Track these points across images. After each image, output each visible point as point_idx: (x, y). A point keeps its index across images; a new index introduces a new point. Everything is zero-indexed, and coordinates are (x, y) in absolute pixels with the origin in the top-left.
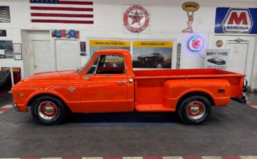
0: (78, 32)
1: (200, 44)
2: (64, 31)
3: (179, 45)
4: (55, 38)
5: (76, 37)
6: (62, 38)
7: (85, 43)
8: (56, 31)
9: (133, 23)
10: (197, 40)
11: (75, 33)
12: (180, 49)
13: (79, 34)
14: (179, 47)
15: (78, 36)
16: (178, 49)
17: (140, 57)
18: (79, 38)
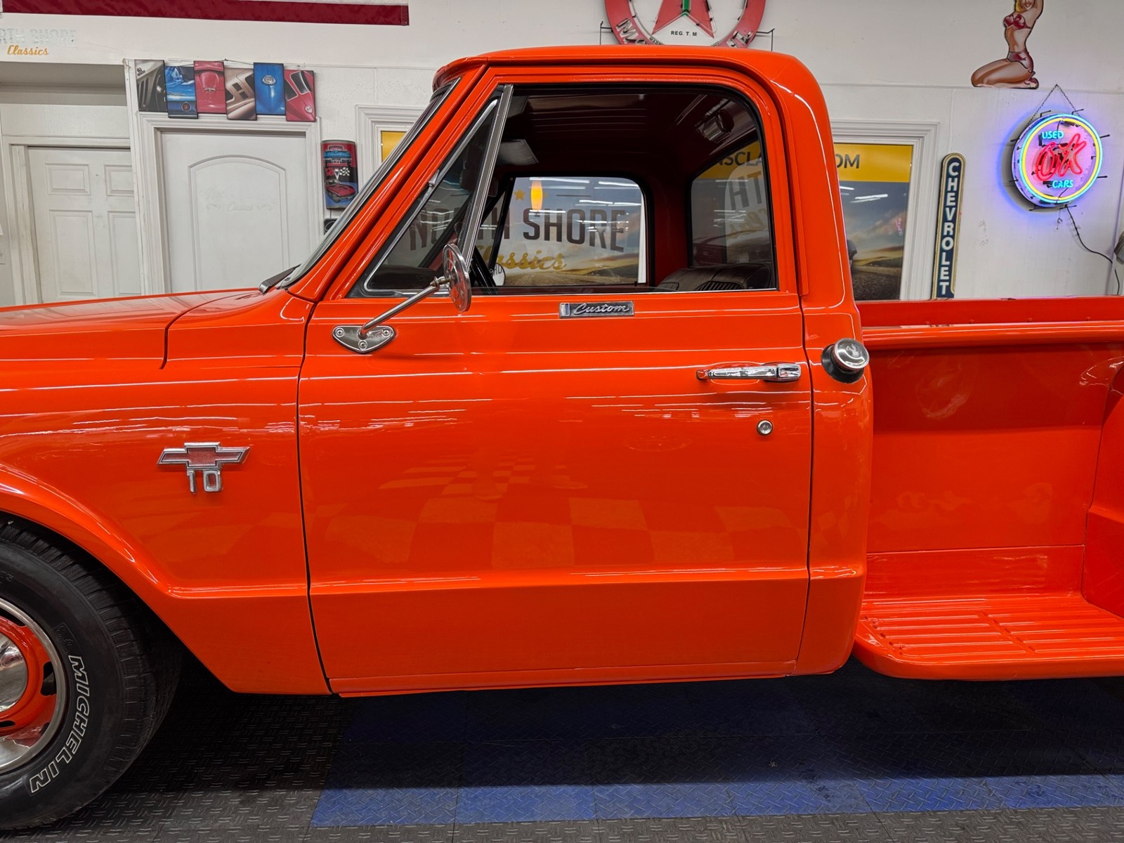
0: (307, 80)
1: (1083, 158)
2: (220, 70)
3: (953, 168)
4: (162, 119)
5: (297, 115)
6: (207, 120)
7: (351, 148)
8: (163, 71)
9: (661, 22)
10: (1066, 134)
11: (286, 85)
12: (957, 193)
13: (313, 90)
14: (953, 178)
15: (308, 107)
16: (947, 192)
17: (704, 243)
18: (312, 119)
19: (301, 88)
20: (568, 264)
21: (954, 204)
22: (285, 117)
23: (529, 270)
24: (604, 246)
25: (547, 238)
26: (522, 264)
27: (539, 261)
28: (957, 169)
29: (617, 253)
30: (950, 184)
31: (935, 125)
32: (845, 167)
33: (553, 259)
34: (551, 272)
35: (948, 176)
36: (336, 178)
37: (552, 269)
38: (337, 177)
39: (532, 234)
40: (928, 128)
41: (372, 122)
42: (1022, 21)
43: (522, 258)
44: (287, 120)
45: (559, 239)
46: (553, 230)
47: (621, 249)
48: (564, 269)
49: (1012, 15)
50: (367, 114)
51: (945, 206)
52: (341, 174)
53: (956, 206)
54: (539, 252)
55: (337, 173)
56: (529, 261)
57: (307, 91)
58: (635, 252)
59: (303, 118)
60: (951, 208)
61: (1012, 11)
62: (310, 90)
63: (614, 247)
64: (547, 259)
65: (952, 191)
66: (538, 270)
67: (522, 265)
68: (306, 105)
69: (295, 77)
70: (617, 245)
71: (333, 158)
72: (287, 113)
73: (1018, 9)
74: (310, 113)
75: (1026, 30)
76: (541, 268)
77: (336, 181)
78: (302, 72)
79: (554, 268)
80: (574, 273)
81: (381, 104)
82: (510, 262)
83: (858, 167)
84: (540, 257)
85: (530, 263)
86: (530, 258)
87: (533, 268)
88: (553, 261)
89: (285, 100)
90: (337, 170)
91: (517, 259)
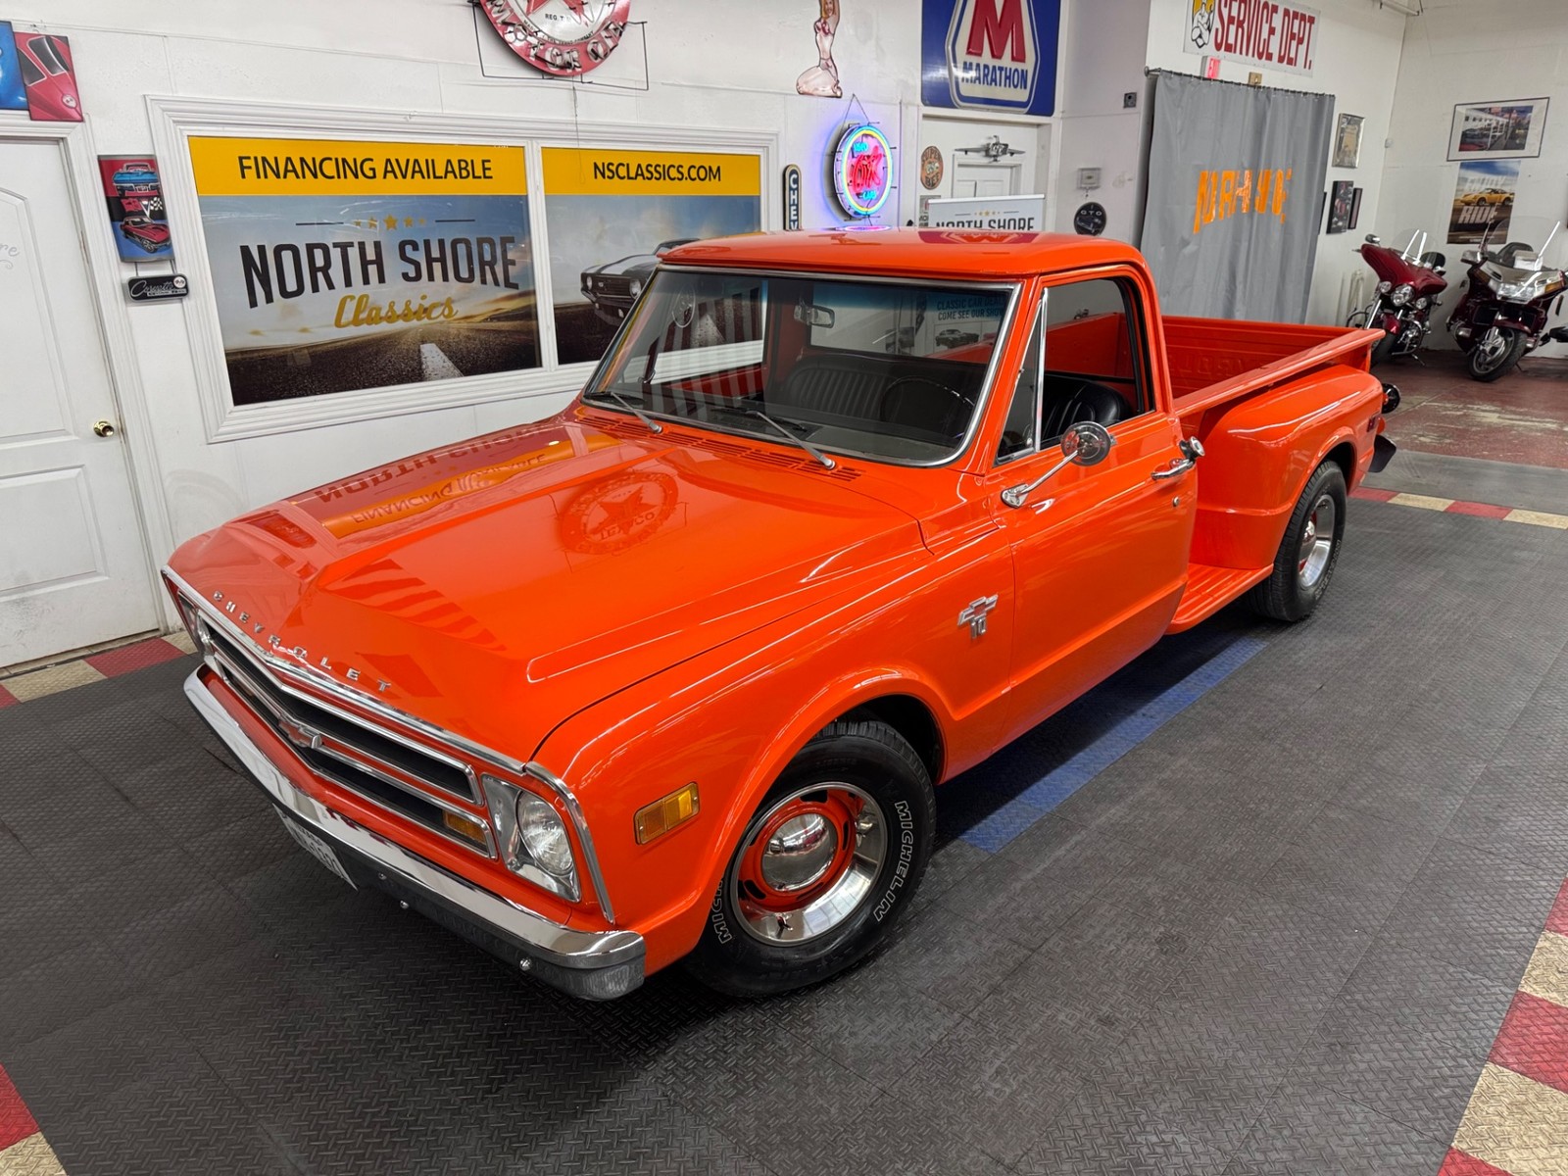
0: (59, 52)
5: (48, 109)
7: (149, 166)
10: (869, 146)
11: (21, 57)
12: (797, 205)
13: (69, 67)
14: (794, 190)
15: (68, 98)
16: (790, 205)
17: (599, 272)
18: (78, 117)
19: (50, 65)
20: (460, 309)
21: (796, 218)
22: (27, 113)
23: (414, 323)
24: (496, 283)
25: (431, 278)
26: (406, 315)
27: (425, 310)
28: (796, 181)
29: (514, 292)
30: (792, 197)
31: (777, 135)
32: (710, 179)
33: (442, 305)
34: (442, 323)
35: (791, 188)
36: (145, 215)
37: (442, 318)
38: (148, 213)
39: (412, 274)
40: (771, 137)
41: (174, 122)
42: (827, 28)
43: (404, 307)
44: (32, 119)
45: (445, 278)
46: (437, 267)
47: (515, 286)
48: (455, 317)
49: (819, 21)
50: (164, 110)
51: (790, 221)
52: (152, 208)
53: (797, 220)
54: (424, 297)
55: (146, 207)
56: (413, 310)
57: (61, 71)
58: (531, 288)
59: (62, 115)
60: (794, 221)
61: (819, 16)
62: (67, 69)
63: (508, 284)
64: (434, 306)
65: (794, 205)
66: (425, 321)
67: (405, 317)
68: (63, 95)
69: (37, 45)
70: (511, 281)
71: (137, 183)
72: (31, 106)
73: (824, 15)
74: (72, 108)
75: (830, 37)
76: (430, 318)
77: (146, 220)
78: (48, 38)
79: (444, 316)
80: (469, 320)
81: (181, 94)
82: (390, 314)
83: (719, 179)
84: (426, 304)
85: (415, 313)
86: (414, 307)
87: (419, 319)
88: (442, 308)
89: (25, 85)
90: (145, 202)
91: (399, 309)
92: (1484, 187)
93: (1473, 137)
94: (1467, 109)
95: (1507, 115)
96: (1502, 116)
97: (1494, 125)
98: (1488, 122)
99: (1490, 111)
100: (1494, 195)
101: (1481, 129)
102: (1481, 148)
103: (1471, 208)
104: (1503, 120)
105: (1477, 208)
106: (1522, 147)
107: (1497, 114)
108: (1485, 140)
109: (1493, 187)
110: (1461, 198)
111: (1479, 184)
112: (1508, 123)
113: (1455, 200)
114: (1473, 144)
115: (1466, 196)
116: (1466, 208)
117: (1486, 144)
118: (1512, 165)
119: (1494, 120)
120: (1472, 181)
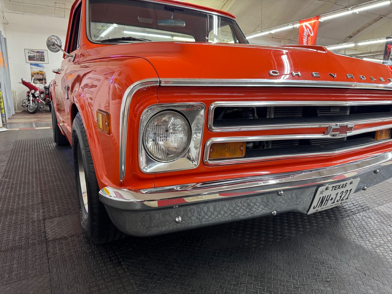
92: (37, 70)
93: (32, 57)
94: (28, 51)
95: (38, 53)
96: (37, 53)
97: (36, 55)
98: (34, 54)
99: (34, 51)
100: (41, 72)
101: (33, 56)
102: (34, 60)
103: (36, 75)
104: (38, 54)
105: (37, 75)
106: (44, 61)
107: (36, 52)
108: (34, 58)
109: (40, 70)
110: (33, 72)
111: (36, 69)
112: (39, 55)
113: (31, 73)
114: (32, 59)
115: (34, 72)
116: (34, 75)
117: (35, 59)
118: (43, 65)
119: (36, 54)
120: (34, 68)
